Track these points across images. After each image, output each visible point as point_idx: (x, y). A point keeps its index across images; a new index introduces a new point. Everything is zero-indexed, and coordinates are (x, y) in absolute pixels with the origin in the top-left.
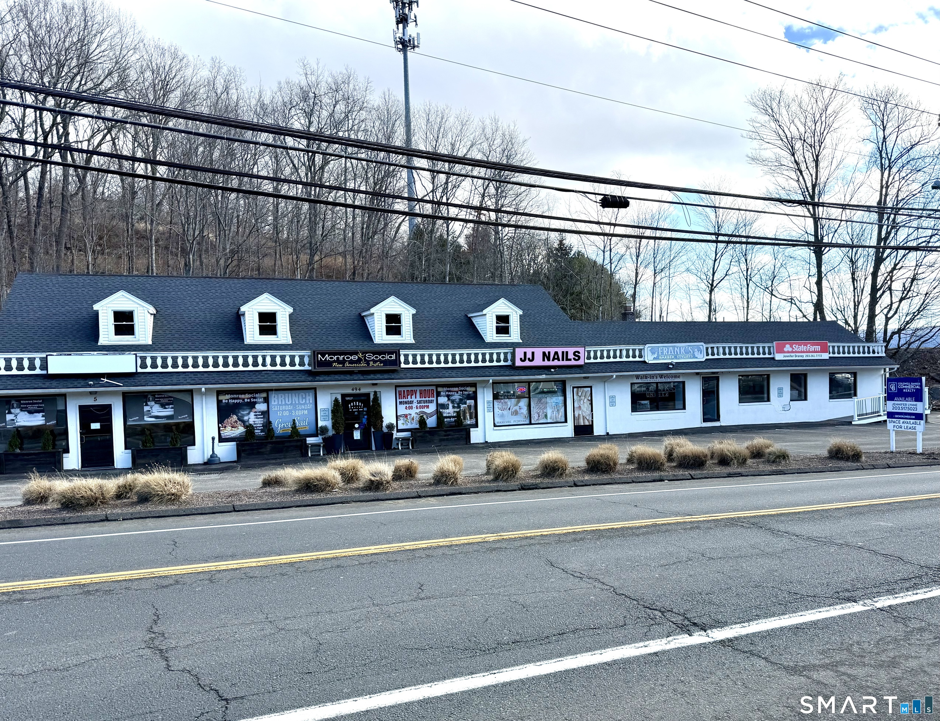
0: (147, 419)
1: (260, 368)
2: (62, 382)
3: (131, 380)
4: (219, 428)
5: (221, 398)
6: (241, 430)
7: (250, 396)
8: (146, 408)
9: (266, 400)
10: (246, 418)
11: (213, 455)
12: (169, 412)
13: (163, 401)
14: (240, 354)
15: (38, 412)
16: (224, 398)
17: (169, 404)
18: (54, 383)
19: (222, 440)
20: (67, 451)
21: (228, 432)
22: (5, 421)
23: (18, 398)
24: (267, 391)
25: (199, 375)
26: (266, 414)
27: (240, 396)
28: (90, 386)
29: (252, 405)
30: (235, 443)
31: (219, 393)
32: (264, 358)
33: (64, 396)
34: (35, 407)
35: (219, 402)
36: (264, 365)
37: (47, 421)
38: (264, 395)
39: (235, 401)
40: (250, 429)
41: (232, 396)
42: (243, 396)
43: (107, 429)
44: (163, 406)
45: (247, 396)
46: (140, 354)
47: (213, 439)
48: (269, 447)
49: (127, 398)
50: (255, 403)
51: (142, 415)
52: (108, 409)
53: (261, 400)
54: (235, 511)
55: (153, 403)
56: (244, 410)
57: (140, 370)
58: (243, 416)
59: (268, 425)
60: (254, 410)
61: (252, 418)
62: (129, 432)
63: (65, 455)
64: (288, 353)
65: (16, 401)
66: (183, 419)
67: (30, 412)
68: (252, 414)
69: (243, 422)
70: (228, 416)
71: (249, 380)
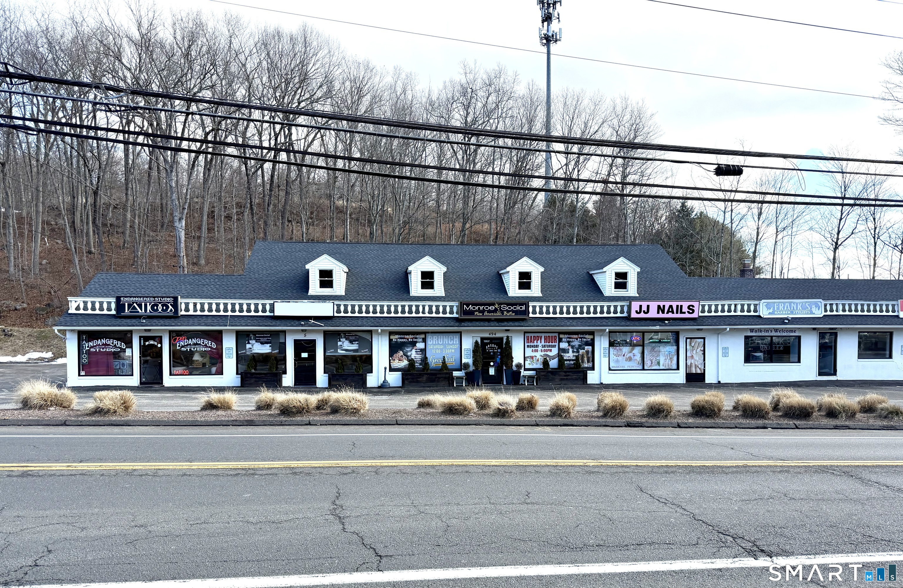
0: (339, 351)
1: (421, 315)
2: (283, 321)
3: (330, 322)
4: (390, 360)
5: (392, 337)
6: (405, 363)
7: (412, 336)
8: (339, 343)
9: (424, 340)
10: (409, 354)
11: (385, 381)
12: (355, 347)
13: (351, 338)
14: (407, 304)
15: (267, 343)
16: (394, 338)
17: (355, 341)
18: (278, 322)
19: (392, 370)
20: (285, 373)
21: (397, 364)
22: (246, 349)
23: (254, 332)
24: (425, 333)
25: (377, 320)
26: (423, 351)
27: (406, 336)
28: (302, 325)
29: (414, 344)
30: (400, 373)
31: (391, 333)
32: (424, 307)
33: (284, 332)
34: (265, 340)
35: (390, 340)
36: (423, 312)
37: (272, 350)
38: (423, 336)
39: (402, 340)
40: (412, 362)
41: (400, 336)
42: (407, 337)
43: (313, 357)
44: (351, 342)
45: (411, 336)
46: (337, 302)
47: (385, 368)
48: (425, 378)
49: (327, 335)
50: (416, 342)
51: (336, 348)
52: (313, 343)
53: (421, 340)
54: (398, 424)
55: (344, 340)
56: (408, 347)
57: (336, 315)
58: (407, 352)
59: (425, 360)
60: (415, 348)
61: (414, 354)
62: (327, 360)
63: (283, 376)
64: (441, 304)
65: (254, 335)
66: (364, 352)
67: (262, 343)
68: (414, 351)
69: (407, 356)
70: (396, 352)
71: (413, 325)
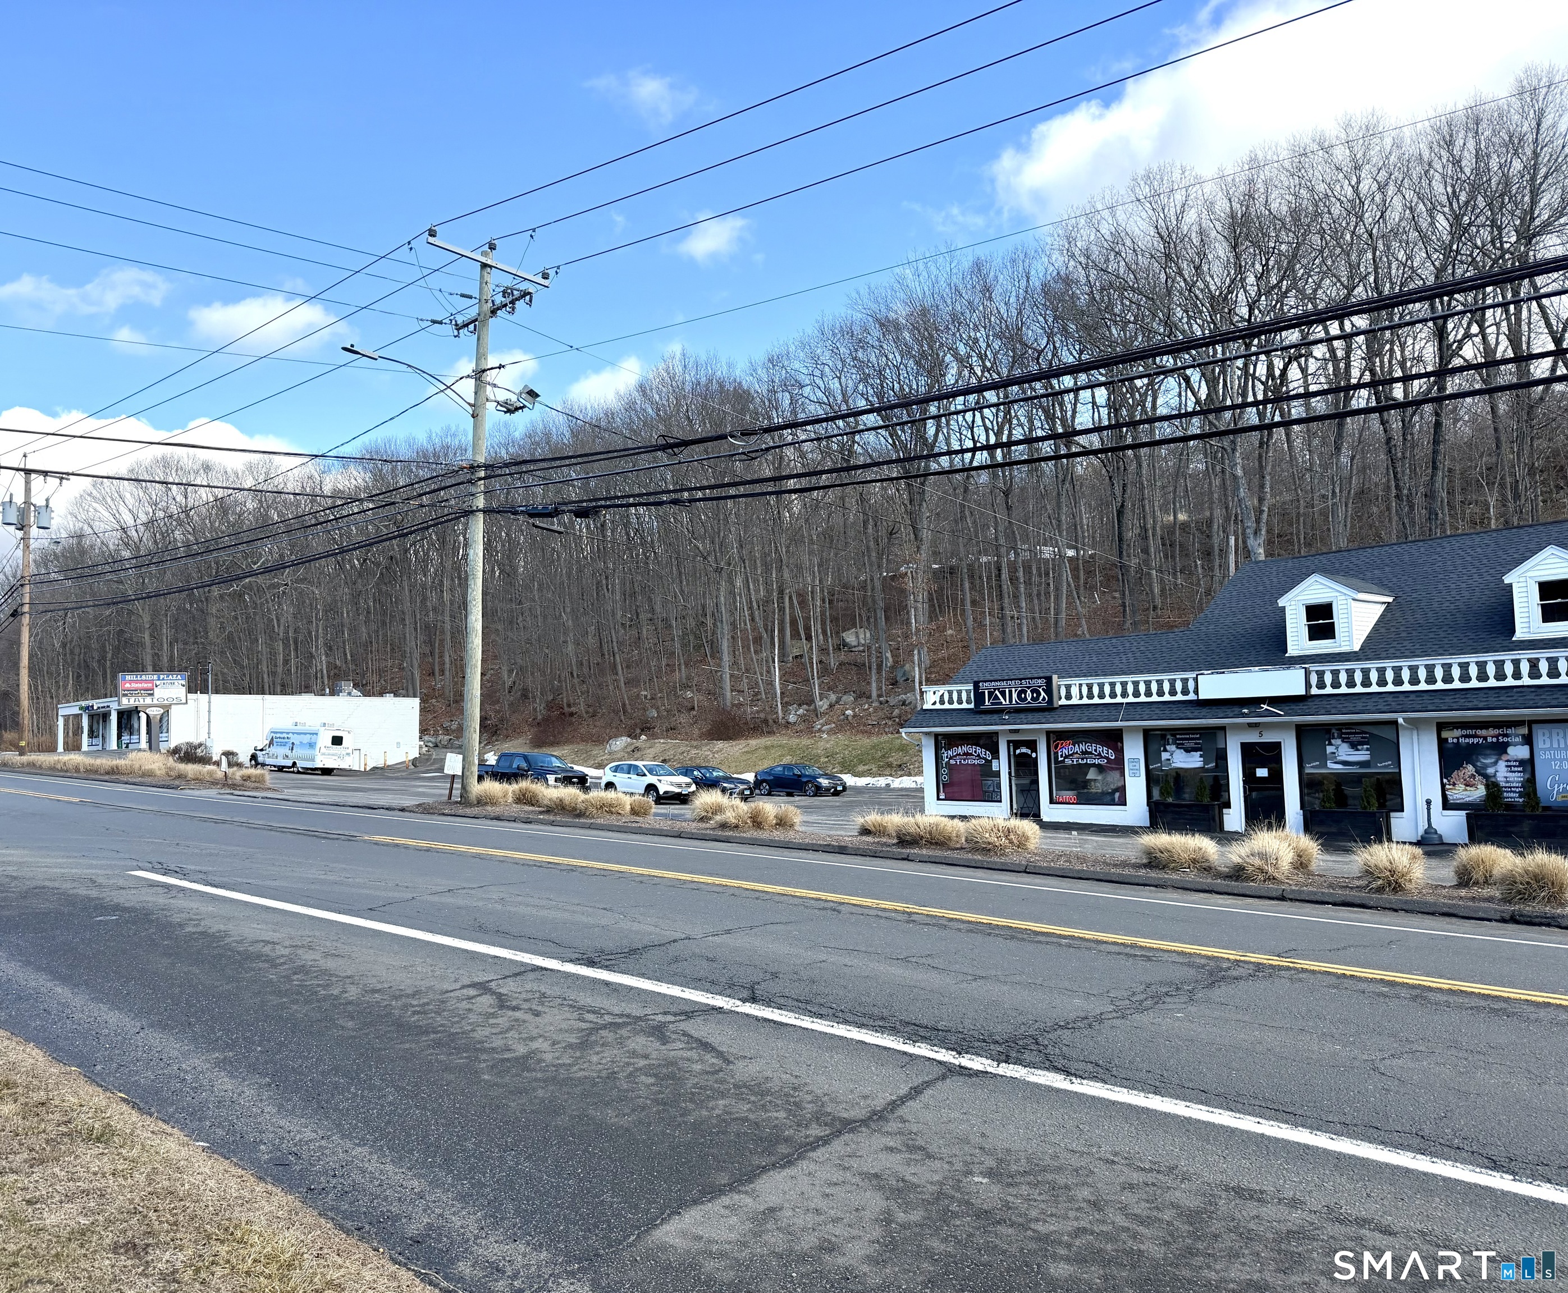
0: (1330, 765)
1: (1510, 682)
2: (1215, 710)
3: (1301, 706)
4: (1443, 785)
5: (1445, 734)
6: (1478, 792)
7: (1496, 732)
8: (1330, 749)
9: (1528, 740)
11: (1430, 830)
12: (1362, 755)
13: (1354, 738)
15: (1196, 750)
16: (1451, 736)
17: (1362, 744)
18: (1204, 711)
19: (1447, 805)
20: (1228, 805)
21: (1459, 793)
22: (1161, 762)
23: (1174, 731)
24: (1531, 723)
25: (1402, 697)
26: (1528, 765)
27: (1479, 732)
28: (1244, 715)
30: (1464, 813)
31: (1441, 726)
32: (1516, 663)
33: (1223, 728)
34: (1191, 744)
35: (1442, 742)
36: (1517, 675)
37: (1205, 762)
38: (1525, 731)
39: (1471, 741)
40: (1493, 788)
41: (1464, 732)
42: (1484, 732)
43: (1277, 776)
44: (1354, 746)
45: (1492, 732)
46: (1314, 667)
47: (1429, 802)
48: (1526, 826)
49: (1302, 732)
50: (1507, 745)
51: (1323, 758)
52: (1275, 748)
53: (1519, 739)
55: (1339, 742)
56: (1486, 756)
57: (1314, 691)
59: (1530, 783)
60: (1505, 757)
62: (1307, 784)
63: (1225, 811)
65: (1172, 735)
66: (1384, 767)
67: (1188, 750)
68: (1502, 765)
70: (1459, 766)
71: (1481, 705)
